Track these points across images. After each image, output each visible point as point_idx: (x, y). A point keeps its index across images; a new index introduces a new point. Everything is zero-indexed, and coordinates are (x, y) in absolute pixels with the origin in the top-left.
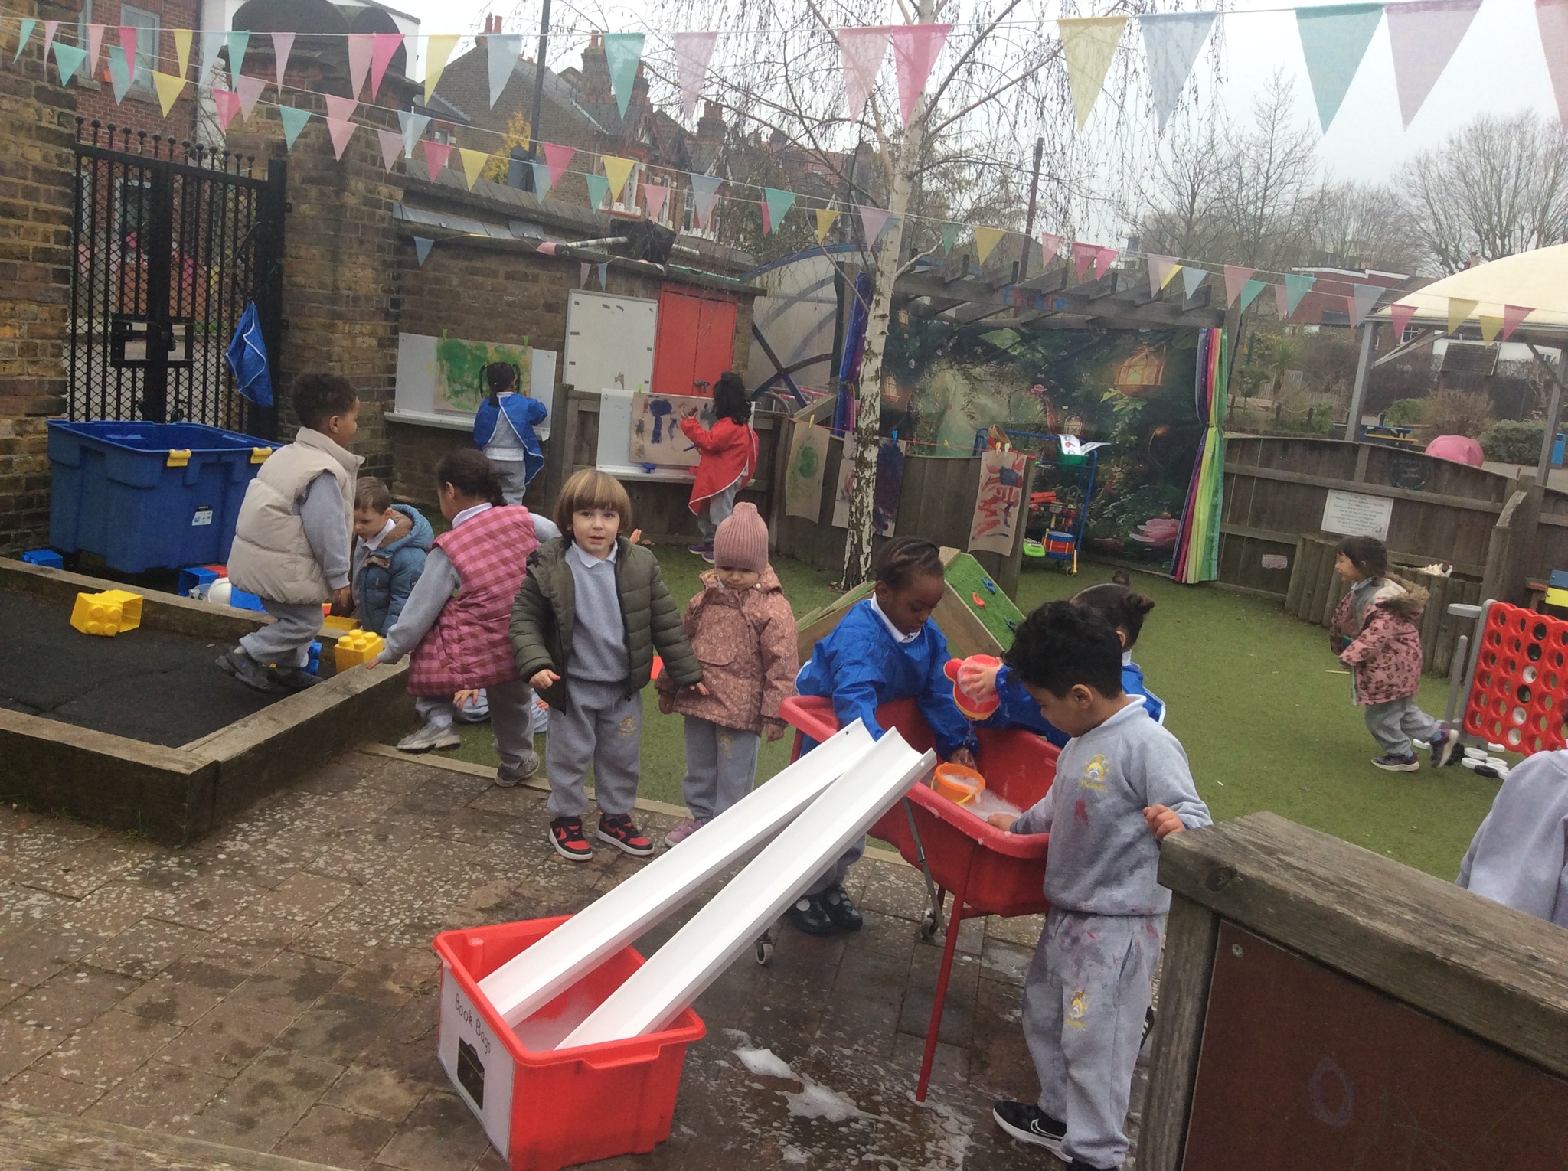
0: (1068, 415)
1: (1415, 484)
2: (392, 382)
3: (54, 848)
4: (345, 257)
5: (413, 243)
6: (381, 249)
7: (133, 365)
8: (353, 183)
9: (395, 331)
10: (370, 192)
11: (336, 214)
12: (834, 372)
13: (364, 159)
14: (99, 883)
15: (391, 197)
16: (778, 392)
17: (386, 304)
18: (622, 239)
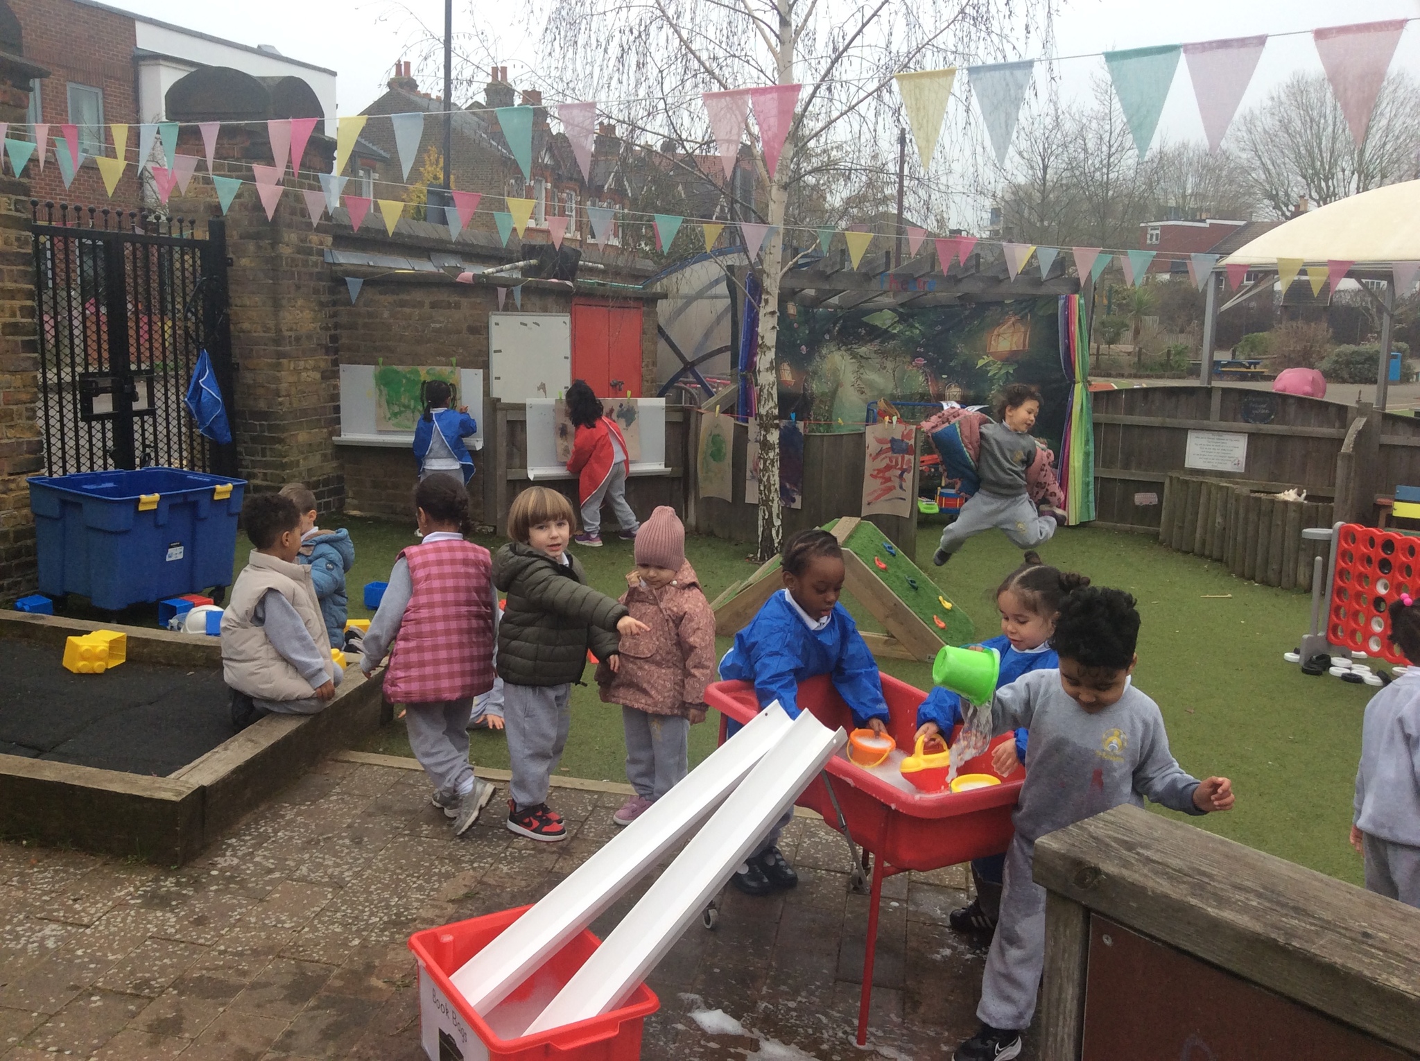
0: (947, 384)
1: (1264, 419)
2: (337, 409)
3: (62, 879)
4: (284, 302)
5: (345, 283)
6: (316, 291)
7: (102, 418)
8: (285, 235)
9: (336, 363)
10: (302, 241)
11: (273, 264)
12: (734, 364)
13: (293, 213)
14: (106, 909)
15: (321, 244)
16: (686, 383)
17: (326, 340)
18: (533, 262)
